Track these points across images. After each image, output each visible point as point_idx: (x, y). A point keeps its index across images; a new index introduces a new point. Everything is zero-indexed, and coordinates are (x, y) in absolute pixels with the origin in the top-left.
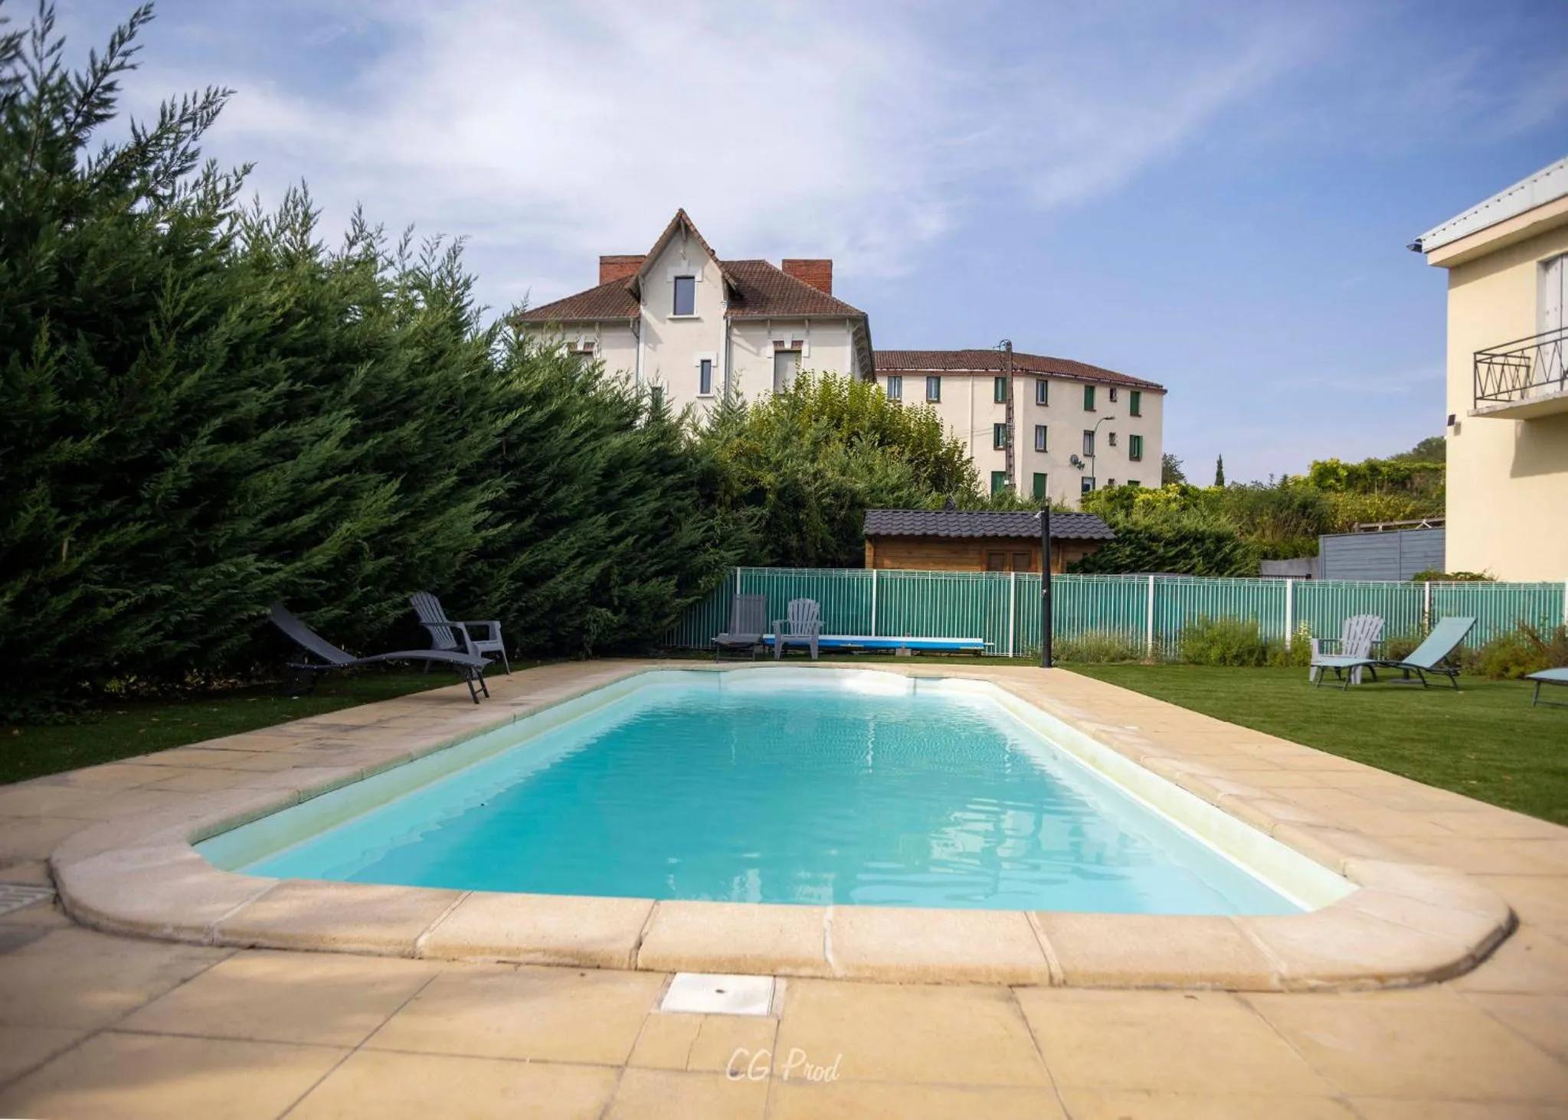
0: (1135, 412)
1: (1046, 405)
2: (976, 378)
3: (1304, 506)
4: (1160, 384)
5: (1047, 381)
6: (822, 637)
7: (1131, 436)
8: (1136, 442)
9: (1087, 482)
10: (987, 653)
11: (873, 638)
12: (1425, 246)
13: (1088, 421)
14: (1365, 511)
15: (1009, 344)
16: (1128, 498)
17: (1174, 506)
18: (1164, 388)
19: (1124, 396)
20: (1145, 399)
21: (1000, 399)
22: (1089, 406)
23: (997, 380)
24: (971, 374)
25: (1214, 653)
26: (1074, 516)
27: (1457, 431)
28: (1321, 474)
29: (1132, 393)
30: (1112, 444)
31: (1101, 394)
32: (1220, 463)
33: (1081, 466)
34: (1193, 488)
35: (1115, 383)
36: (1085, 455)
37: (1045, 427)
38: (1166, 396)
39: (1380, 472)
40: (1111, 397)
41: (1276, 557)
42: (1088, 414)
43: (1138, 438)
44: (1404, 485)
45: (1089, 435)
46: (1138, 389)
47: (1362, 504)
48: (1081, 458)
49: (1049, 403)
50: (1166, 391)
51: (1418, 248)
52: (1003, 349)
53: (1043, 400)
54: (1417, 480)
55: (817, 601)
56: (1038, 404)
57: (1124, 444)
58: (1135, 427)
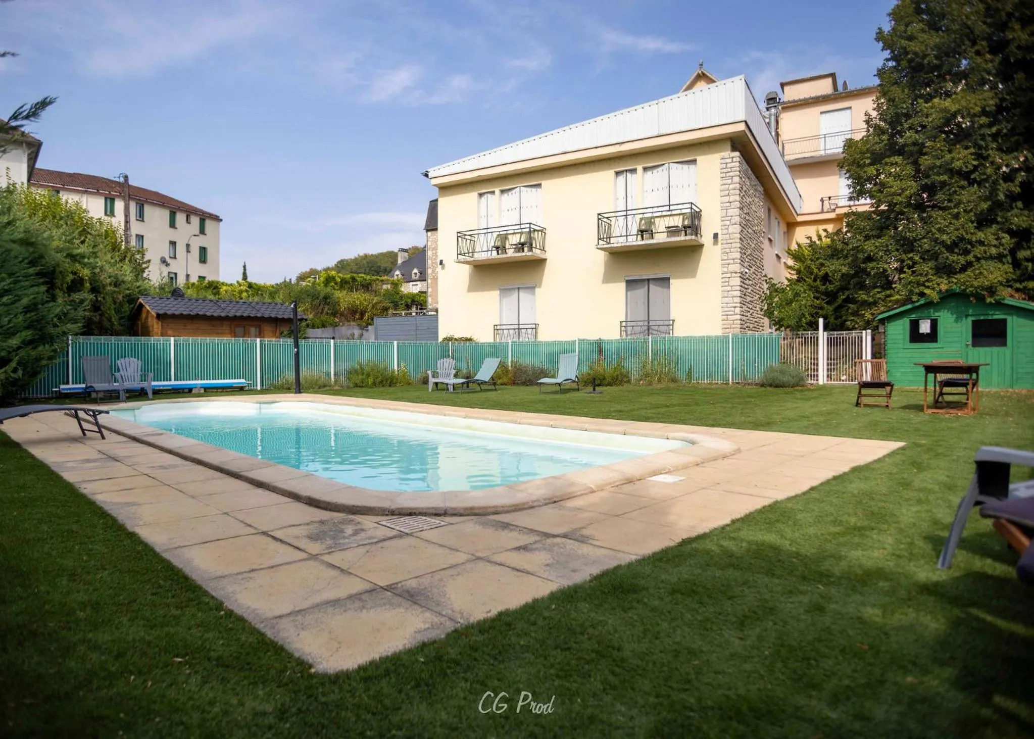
0: (202, 231)
1: (143, 221)
2: (89, 196)
3: (326, 298)
4: (218, 215)
5: (143, 205)
6: (154, 383)
7: (200, 247)
8: (203, 251)
9: (173, 276)
10: (247, 388)
11: (173, 382)
12: (430, 175)
13: (172, 235)
14: (354, 302)
15: (126, 177)
16: (214, 288)
17: (244, 295)
18: (221, 218)
19: (195, 220)
20: (209, 224)
21: (108, 213)
22: (172, 225)
23: (106, 199)
24: (86, 192)
25: (370, 381)
26: (194, 301)
27: (443, 268)
28: (327, 279)
29: (200, 219)
30: (188, 251)
31: (180, 218)
32: (245, 267)
33: (168, 265)
34: (255, 284)
35: (190, 211)
36: (170, 257)
37: (142, 236)
38: (221, 223)
39: (356, 280)
40: (187, 220)
41: (313, 327)
42: (172, 230)
43: (204, 248)
44: (367, 287)
45: (173, 244)
46: (205, 217)
47: (352, 298)
48: (169, 260)
49: (145, 220)
50: (221, 220)
51: (426, 175)
52: (122, 180)
53: (141, 217)
54: (374, 286)
55: (138, 359)
56: (137, 220)
57: (195, 252)
58: (201, 241)
